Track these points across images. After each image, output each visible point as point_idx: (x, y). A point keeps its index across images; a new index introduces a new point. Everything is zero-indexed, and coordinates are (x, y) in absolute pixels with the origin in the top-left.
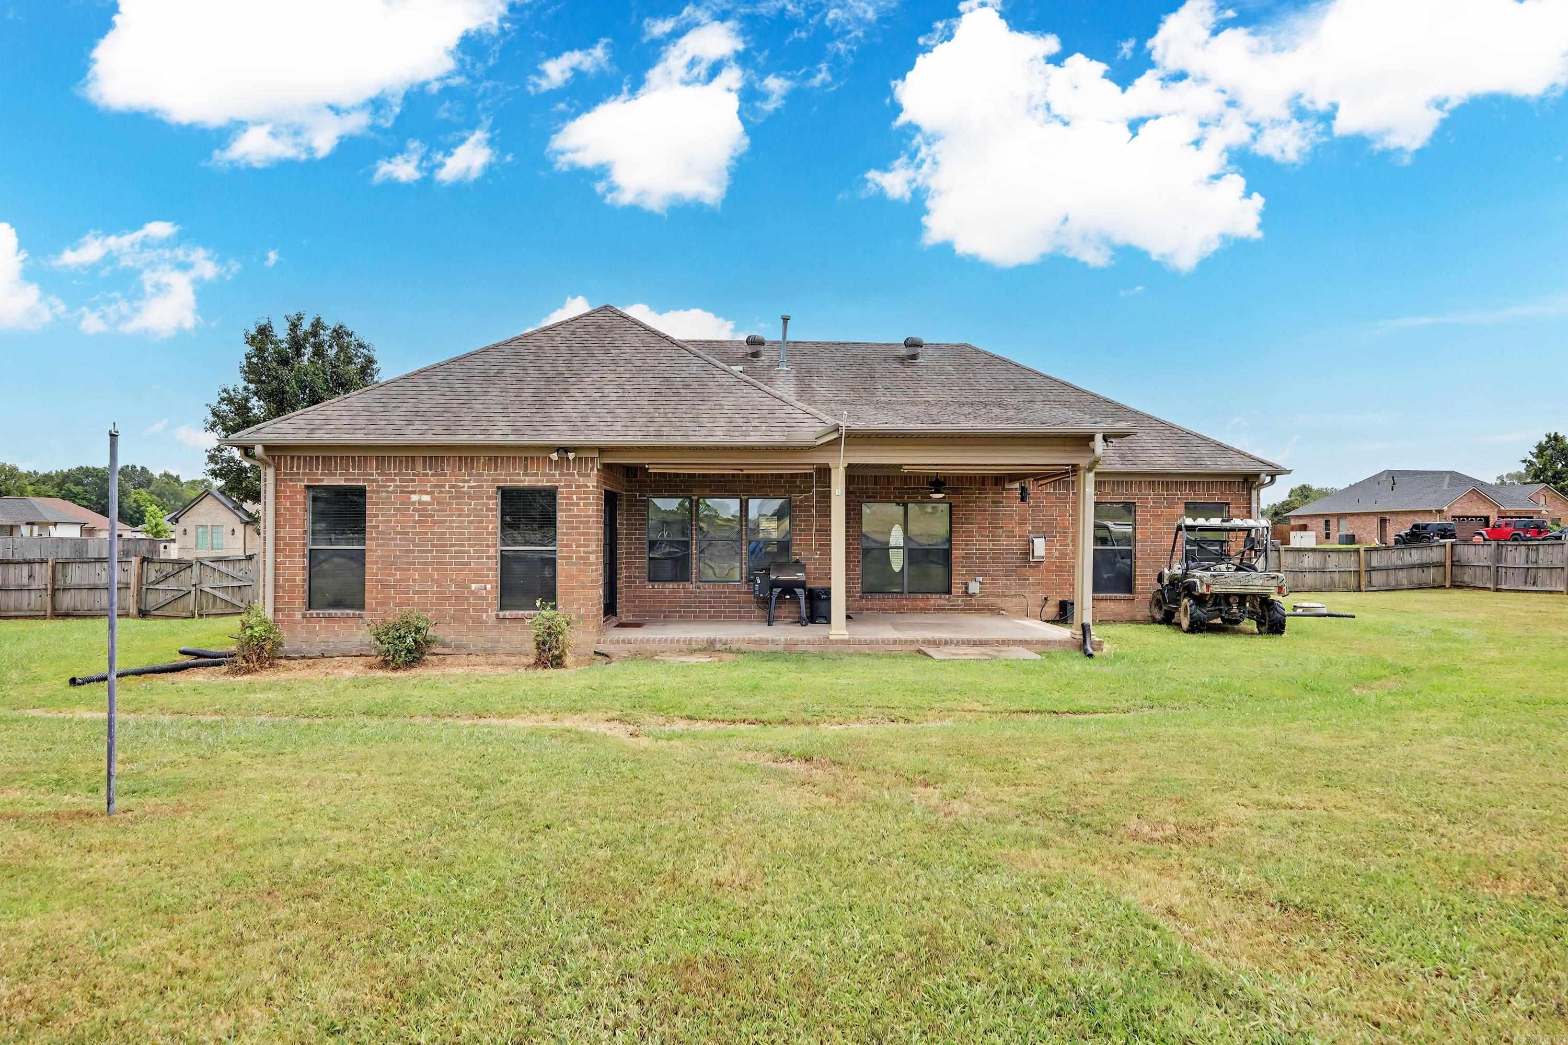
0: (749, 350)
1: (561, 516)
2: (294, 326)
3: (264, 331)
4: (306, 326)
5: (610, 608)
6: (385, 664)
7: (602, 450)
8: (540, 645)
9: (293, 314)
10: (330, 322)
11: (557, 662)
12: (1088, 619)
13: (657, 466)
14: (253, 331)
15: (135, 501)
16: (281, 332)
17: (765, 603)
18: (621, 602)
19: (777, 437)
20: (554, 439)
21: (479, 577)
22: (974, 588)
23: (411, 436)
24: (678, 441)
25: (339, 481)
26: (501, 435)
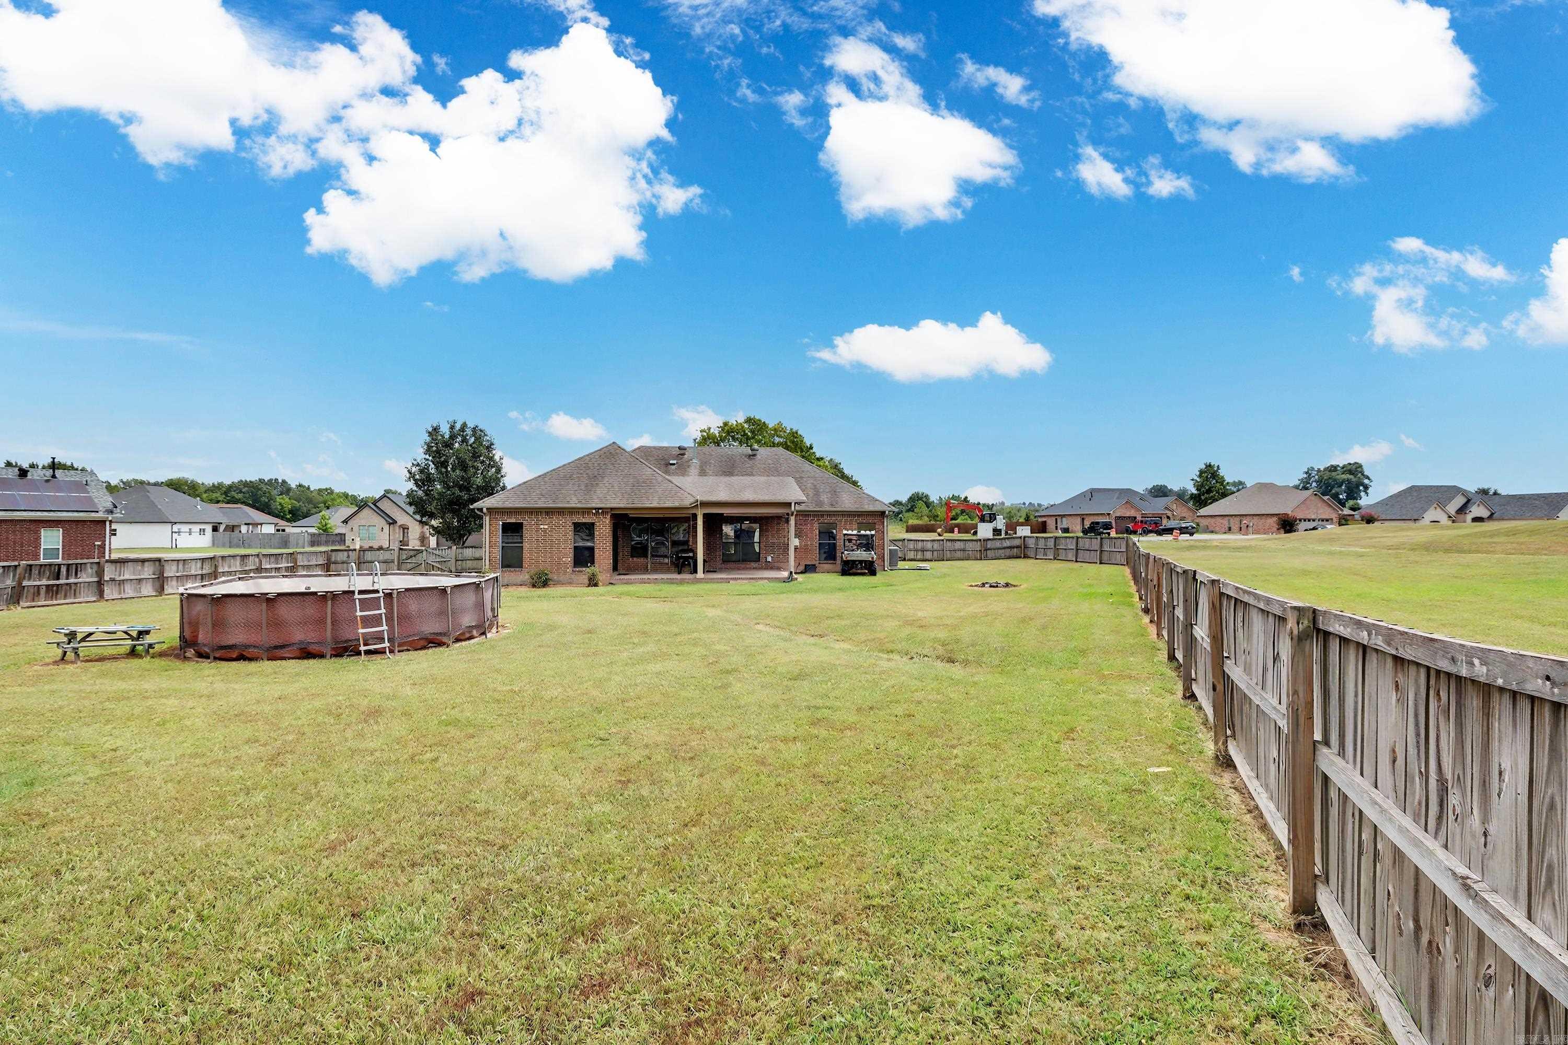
0: (679, 452)
1: (597, 533)
2: (452, 427)
3: (436, 429)
4: (458, 426)
5: (615, 568)
6: (534, 586)
7: (612, 509)
8: (590, 579)
9: (451, 420)
10: (471, 425)
11: (596, 585)
12: (793, 570)
13: (632, 514)
14: (430, 430)
15: (280, 504)
16: (445, 430)
17: (676, 566)
18: (619, 565)
19: (677, 504)
20: (594, 505)
21: (565, 555)
22: (769, 559)
23: (541, 504)
24: (640, 506)
25: (513, 520)
26: (574, 503)
